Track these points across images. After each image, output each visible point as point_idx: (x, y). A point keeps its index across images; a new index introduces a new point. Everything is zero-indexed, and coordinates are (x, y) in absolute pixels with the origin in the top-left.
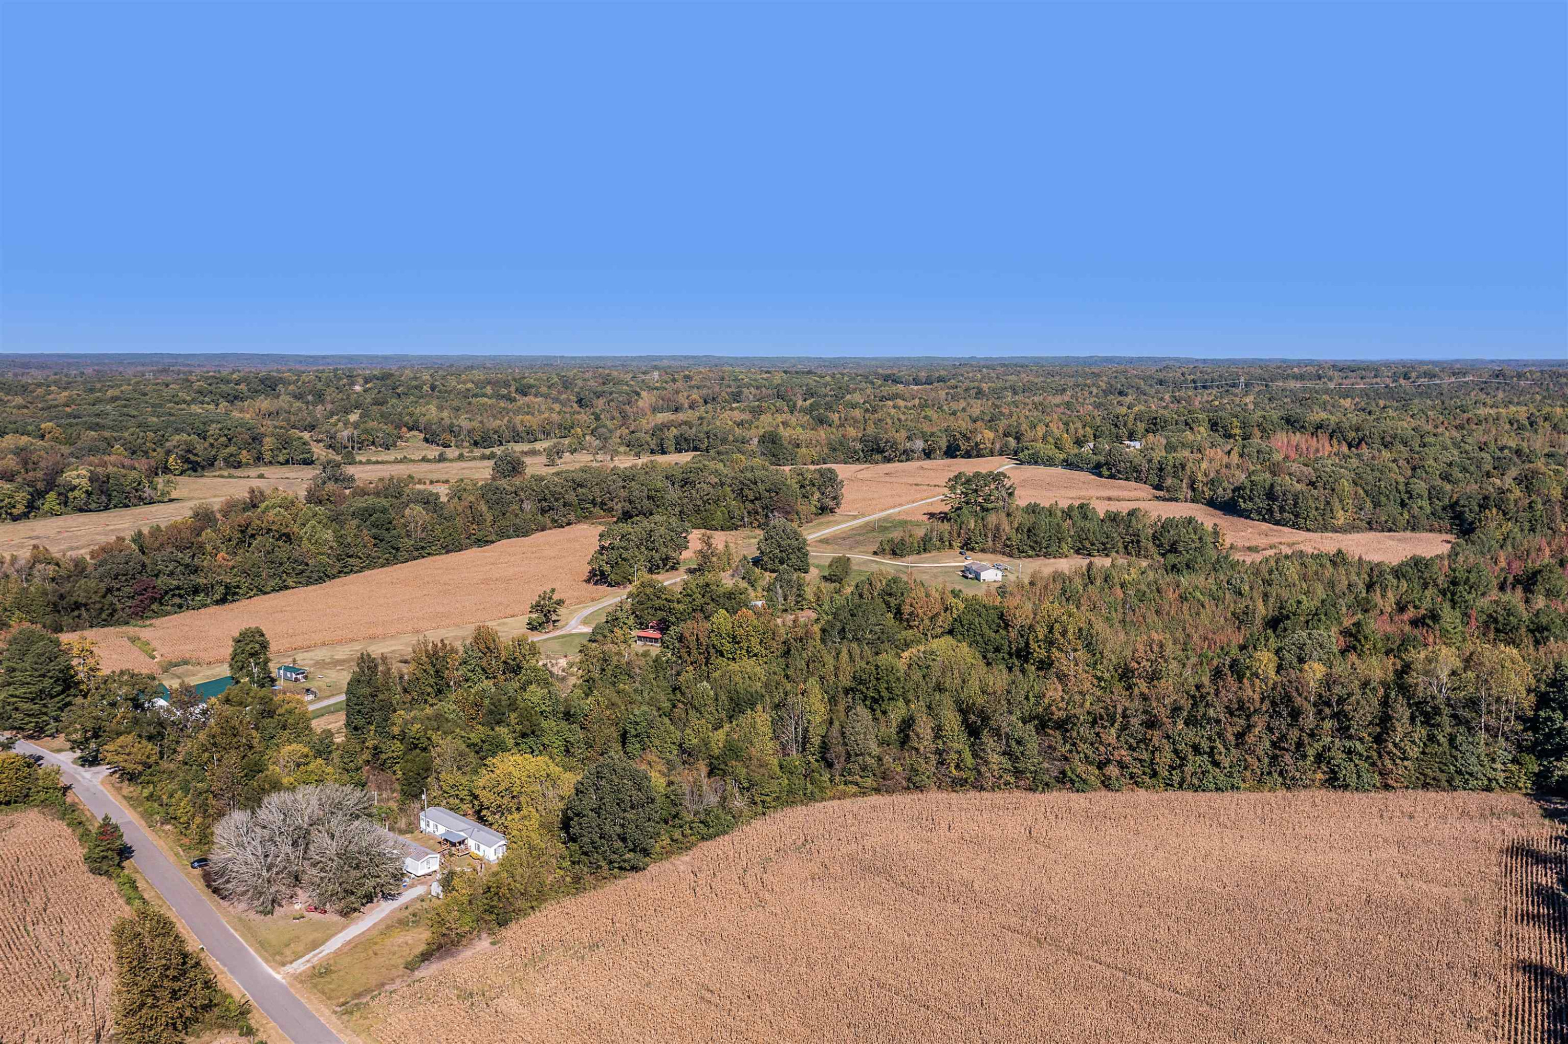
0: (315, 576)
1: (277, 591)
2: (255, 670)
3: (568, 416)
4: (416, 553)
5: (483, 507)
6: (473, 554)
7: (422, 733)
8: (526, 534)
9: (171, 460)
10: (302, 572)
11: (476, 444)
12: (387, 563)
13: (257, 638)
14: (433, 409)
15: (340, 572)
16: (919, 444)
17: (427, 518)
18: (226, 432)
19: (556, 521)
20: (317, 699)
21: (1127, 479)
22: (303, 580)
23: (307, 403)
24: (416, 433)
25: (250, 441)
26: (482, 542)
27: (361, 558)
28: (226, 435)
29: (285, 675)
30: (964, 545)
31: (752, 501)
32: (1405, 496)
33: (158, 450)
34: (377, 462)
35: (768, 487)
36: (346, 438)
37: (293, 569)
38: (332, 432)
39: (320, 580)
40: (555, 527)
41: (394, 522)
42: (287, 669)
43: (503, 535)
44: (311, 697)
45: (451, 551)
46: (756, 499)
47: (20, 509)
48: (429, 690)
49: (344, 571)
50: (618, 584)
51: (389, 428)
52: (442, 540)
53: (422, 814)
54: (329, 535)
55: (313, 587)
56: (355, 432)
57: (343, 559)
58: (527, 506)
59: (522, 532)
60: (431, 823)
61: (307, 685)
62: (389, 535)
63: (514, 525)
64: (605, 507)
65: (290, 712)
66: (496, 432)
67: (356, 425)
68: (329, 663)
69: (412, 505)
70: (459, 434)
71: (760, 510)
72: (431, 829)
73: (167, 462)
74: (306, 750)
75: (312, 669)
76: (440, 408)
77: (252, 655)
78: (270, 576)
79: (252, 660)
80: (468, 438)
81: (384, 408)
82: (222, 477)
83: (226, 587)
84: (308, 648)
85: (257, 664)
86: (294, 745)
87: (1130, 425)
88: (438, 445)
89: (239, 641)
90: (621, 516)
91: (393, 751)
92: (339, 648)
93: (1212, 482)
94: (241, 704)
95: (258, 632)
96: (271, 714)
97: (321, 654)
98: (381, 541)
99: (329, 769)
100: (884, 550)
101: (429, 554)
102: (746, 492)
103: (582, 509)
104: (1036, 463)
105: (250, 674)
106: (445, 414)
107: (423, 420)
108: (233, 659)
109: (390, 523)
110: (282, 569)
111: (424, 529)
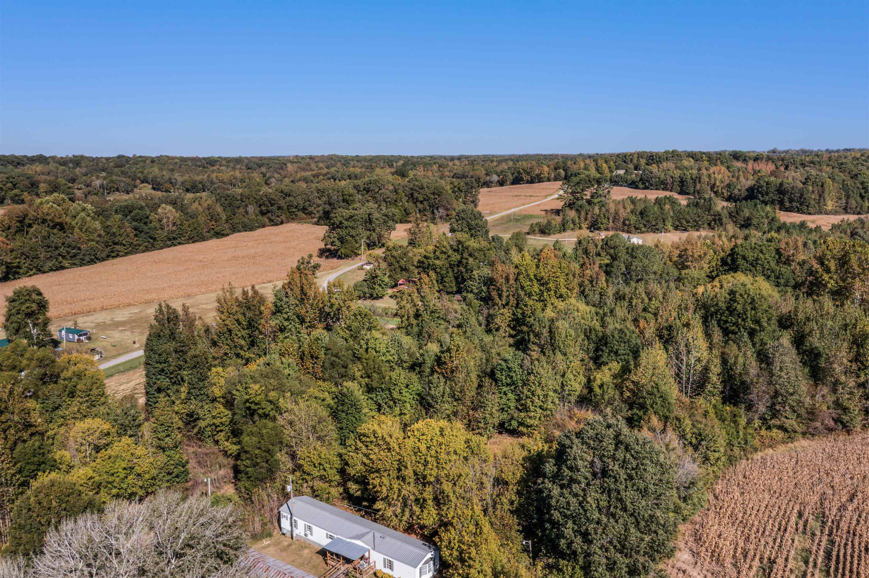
0: (87, 258)
1: (55, 270)
2: (34, 332)
3: (246, 174)
4: (169, 243)
5: (219, 209)
6: (214, 243)
7: (263, 396)
8: (252, 229)
10: (75, 256)
11: (188, 190)
12: (147, 250)
13: (34, 296)
14: (157, 170)
15: (108, 256)
16: (495, 178)
17: (177, 215)
18: (11, 180)
19: (273, 221)
20: (103, 359)
21: (657, 189)
22: (77, 262)
23: (70, 168)
24: (146, 184)
25: (29, 186)
26: (219, 235)
27: (124, 245)
28: (11, 182)
29: (67, 336)
30: (591, 226)
31: (421, 202)
32: (863, 191)
35: (432, 190)
36: (98, 185)
37: (68, 253)
38: (88, 181)
39: (92, 262)
40: (272, 225)
41: (150, 217)
42: (69, 331)
43: (234, 230)
44: (97, 357)
45: (197, 241)
46: (425, 200)
48: (243, 342)
49: (112, 255)
50: (347, 256)
51: (128, 180)
52: (189, 233)
53: (284, 510)
54: (97, 225)
55: (86, 267)
56: (105, 182)
57: (110, 246)
58: (251, 209)
59: (248, 228)
60: (301, 524)
61: (92, 346)
62: (147, 228)
63: (243, 222)
64: (306, 212)
65: (79, 376)
66: (200, 183)
67: (105, 178)
68: (110, 325)
69: (163, 205)
70: (176, 184)
71: (428, 208)
72: (300, 531)
74: (106, 427)
75: (94, 331)
76: (161, 169)
77: (29, 315)
78: (47, 259)
79: (29, 321)
80: (182, 187)
81: (123, 169)
83: (7, 267)
84: (89, 313)
85: (35, 325)
86: (88, 420)
87: (635, 161)
88: (162, 191)
89: (14, 301)
90: (323, 216)
91: (214, 417)
92: (117, 312)
93: (729, 186)
94: (14, 368)
95: (34, 290)
96: (55, 378)
97: (101, 317)
98: (141, 232)
99: (140, 451)
100: (534, 231)
101: (179, 244)
102: (416, 195)
103: (289, 212)
105: (29, 336)
106: (164, 173)
107: (150, 176)
108: (7, 320)
109: (147, 218)
110: (57, 252)
111: (174, 224)
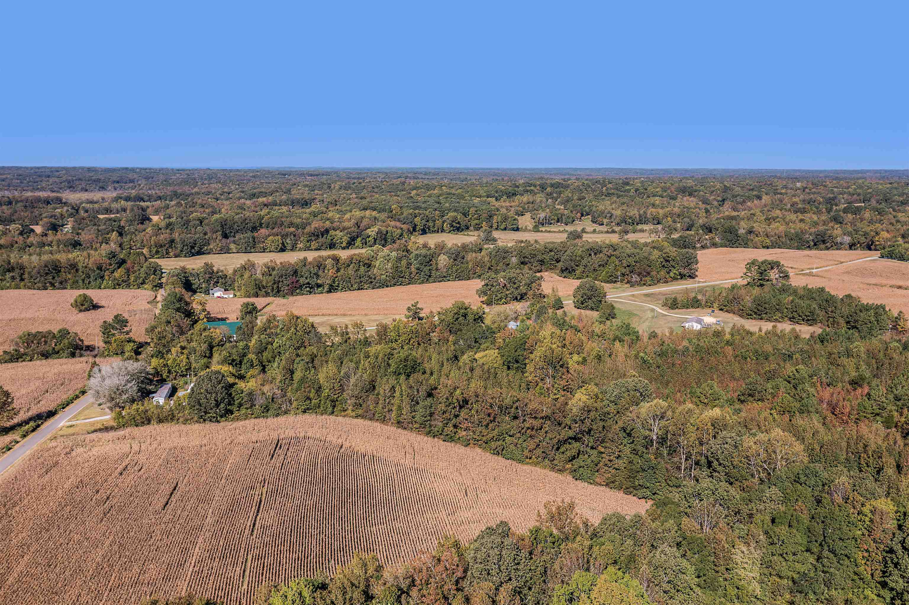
5: (487, 259)
9: (445, 225)
11: (617, 224)
12: (422, 282)
25: (488, 217)
31: (625, 267)
33: (440, 220)
34: (549, 232)
35: (636, 259)
39: (380, 287)
41: (431, 262)
45: (461, 280)
46: (628, 266)
47: (344, 244)
55: (375, 290)
58: (515, 260)
62: (425, 269)
69: (442, 255)
71: (629, 273)
73: (443, 226)
82: (465, 235)
83: (331, 285)
98: (421, 271)
104: (891, 257)
